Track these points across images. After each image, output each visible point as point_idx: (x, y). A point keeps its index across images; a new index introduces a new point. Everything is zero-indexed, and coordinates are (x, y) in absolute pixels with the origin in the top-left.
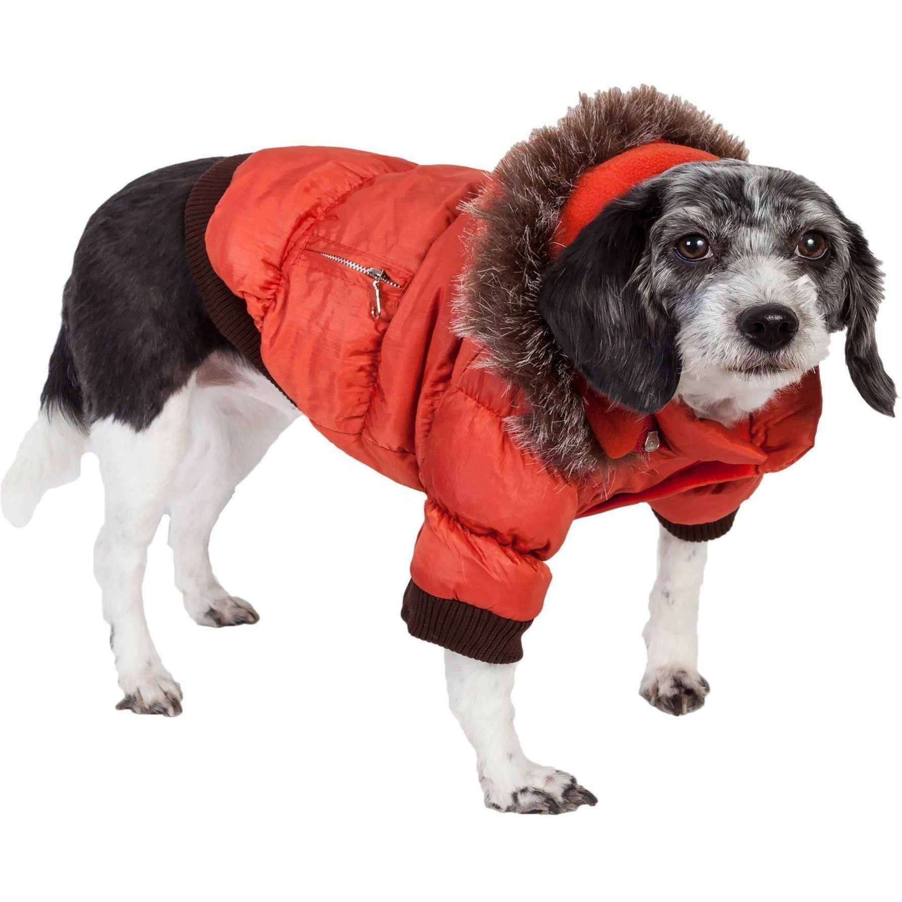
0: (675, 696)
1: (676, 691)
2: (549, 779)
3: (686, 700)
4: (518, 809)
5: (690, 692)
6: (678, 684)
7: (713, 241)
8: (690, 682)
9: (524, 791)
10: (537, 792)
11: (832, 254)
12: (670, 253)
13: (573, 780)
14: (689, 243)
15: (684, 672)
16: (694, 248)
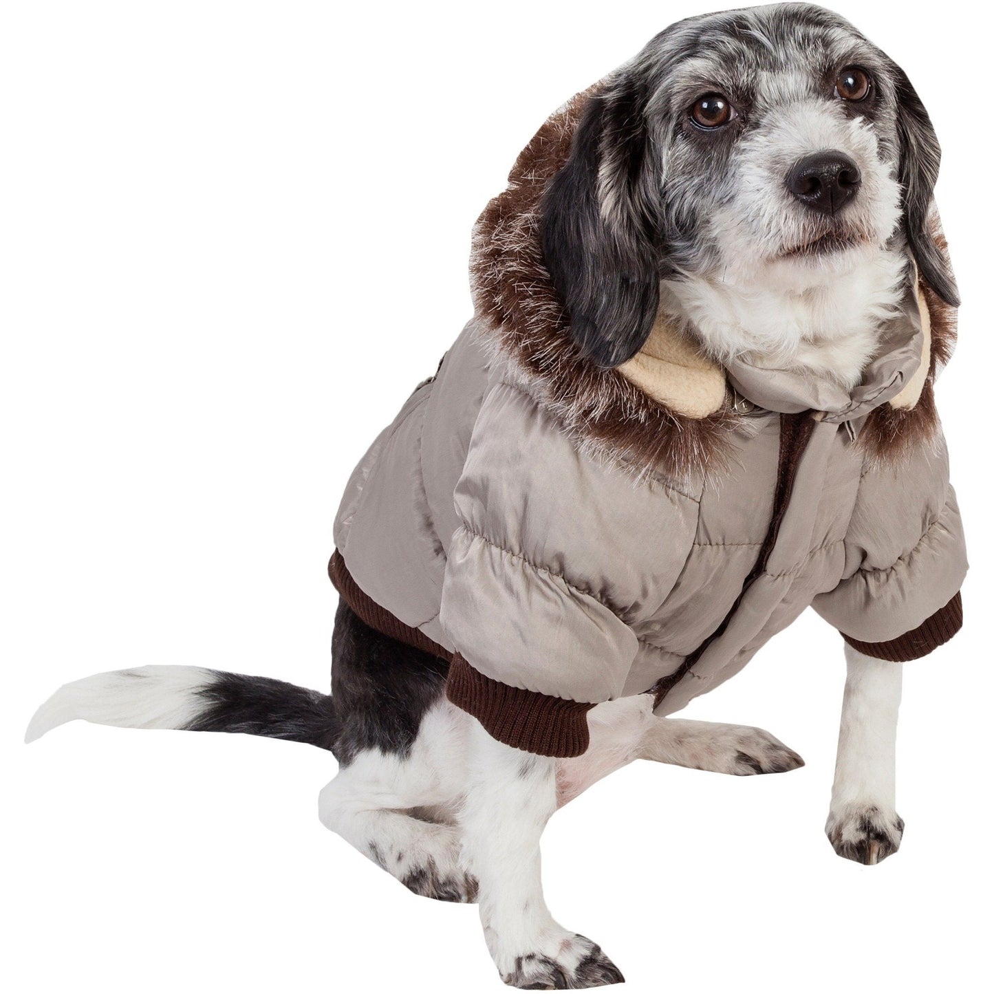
0: (861, 842)
1: (863, 836)
2: (566, 945)
3: (876, 847)
4: (521, 982)
5: (881, 837)
6: (866, 826)
7: (732, 98)
8: (883, 822)
9: (531, 957)
10: (546, 961)
11: (878, 92)
12: (685, 126)
13: (597, 949)
14: (705, 105)
15: (874, 809)
16: (712, 111)
